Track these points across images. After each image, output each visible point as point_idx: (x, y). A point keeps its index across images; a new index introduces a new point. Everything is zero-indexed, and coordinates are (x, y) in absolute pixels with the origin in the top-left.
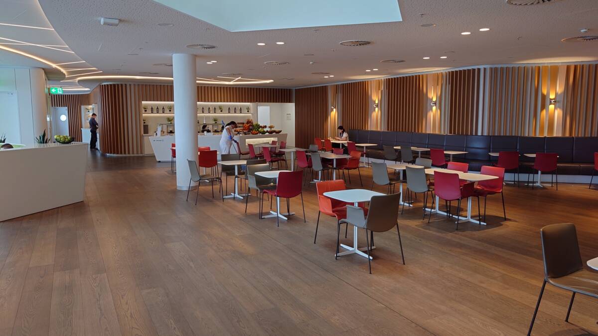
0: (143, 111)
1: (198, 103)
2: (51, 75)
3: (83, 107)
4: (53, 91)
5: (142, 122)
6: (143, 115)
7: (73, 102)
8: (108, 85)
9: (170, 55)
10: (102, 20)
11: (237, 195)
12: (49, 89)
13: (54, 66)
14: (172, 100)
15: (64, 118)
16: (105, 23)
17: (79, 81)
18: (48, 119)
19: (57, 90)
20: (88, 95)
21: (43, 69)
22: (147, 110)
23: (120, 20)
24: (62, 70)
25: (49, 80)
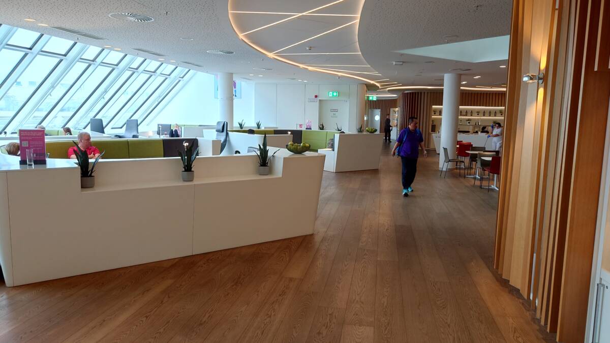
0: (433, 114)
1: (460, 107)
2: (371, 88)
3: (392, 110)
4: (371, 98)
5: (431, 122)
6: (433, 117)
7: (385, 106)
8: (408, 93)
9: (442, 74)
10: (394, 63)
11: (477, 176)
12: (368, 97)
13: (372, 82)
14: (442, 104)
15: (377, 118)
16: (395, 64)
17: (388, 90)
18: (365, 118)
19: (373, 97)
20: (396, 100)
21: (366, 84)
22: (436, 113)
23: (403, 62)
24: (378, 85)
25: (369, 90)
